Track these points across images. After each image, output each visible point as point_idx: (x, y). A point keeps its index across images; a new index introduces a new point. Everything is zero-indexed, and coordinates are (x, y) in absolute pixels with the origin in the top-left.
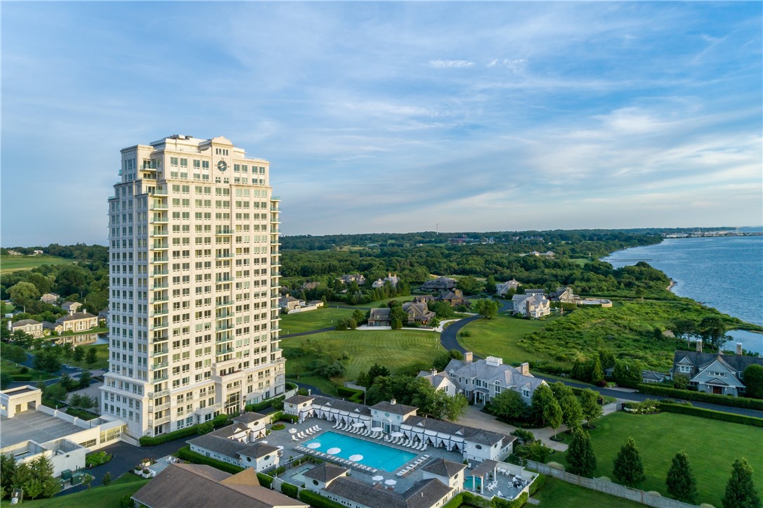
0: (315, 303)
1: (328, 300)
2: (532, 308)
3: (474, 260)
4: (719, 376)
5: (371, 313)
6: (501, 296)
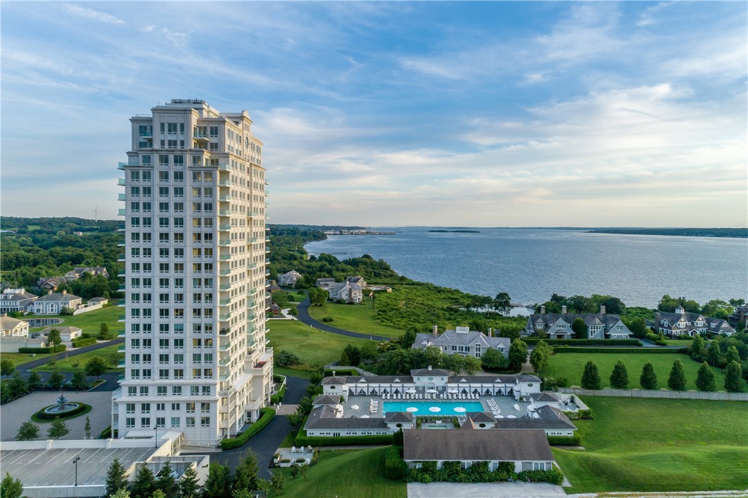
0: (99, 301)
1: (111, 297)
2: (353, 295)
4: (561, 328)
6: (287, 286)
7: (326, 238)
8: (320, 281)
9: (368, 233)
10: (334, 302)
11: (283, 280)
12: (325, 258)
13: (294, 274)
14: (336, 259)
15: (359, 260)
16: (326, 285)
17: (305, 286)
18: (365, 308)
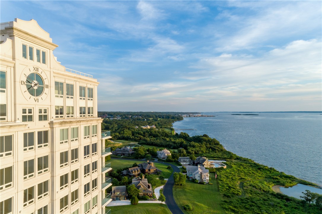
2: (203, 176)
3: (127, 131)
5: (113, 190)
6: (162, 159)
7: (183, 119)
8: (180, 159)
9: (202, 116)
10: (190, 181)
11: (159, 155)
12: (183, 136)
13: (166, 151)
14: (189, 136)
15: (202, 138)
16: (184, 161)
17: (172, 160)
18: (212, 190)
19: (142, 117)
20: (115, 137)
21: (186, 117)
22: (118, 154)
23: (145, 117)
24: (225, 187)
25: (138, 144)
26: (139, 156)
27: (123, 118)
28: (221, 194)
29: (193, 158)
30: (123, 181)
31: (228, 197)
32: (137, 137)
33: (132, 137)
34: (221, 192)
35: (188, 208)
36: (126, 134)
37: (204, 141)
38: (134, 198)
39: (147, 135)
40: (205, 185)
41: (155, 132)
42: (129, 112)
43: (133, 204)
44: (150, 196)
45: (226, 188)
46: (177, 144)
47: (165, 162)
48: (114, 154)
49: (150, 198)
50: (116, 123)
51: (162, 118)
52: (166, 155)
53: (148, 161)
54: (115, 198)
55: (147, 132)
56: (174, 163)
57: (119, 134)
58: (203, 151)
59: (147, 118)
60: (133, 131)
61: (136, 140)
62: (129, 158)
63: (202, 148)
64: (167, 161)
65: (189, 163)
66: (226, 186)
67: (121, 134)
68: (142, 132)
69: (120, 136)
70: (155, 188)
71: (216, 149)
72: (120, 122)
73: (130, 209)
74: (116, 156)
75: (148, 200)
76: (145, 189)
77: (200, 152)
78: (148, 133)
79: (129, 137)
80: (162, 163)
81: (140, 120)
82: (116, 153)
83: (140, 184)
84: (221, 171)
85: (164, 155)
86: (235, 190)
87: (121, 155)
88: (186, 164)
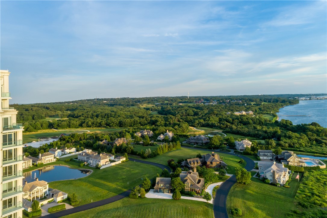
0: (120, 158)
1: (128, 155)
2: (277, 176)
3: (213, 118)
5: (157, 182)
6: (239, 151)
7: (298, 102)
10: (260, 180)
11: (237, 146)
12: (283, 124)
13: (246, 141)
14: (291, 124)
15: (307, 127)
16: (265, 155)
17: (251, 153)
18: (285, 195)
19: (242, 102)
20: (198, 124)
21: (305, 100)
22: (191, 142)
23: (245, 101)
24: (306, 193)
25: (223, 132)
26: (213, 146)
27: (220, 102)
28: (295, 201)
29: (279, 152)
30: (176, 172)
31: (303, 206)
32: (223, 124)
33: (216, 125)
34: (296, 199)
35: (236, 212)
36: (212, 120)
37: (310, 131)
38: (176, 192)
39: (236, 123)
40: (278, 188)
41: (247, 119)
42: (231, 96)
43: (175, 199)
44: (198, 192)
45: (305, 195)
46: (269, 134)
47: (241, 155)
48: (188, 142)
49: (196, 195)
50: (207, 108)
51: (268, 102)
52: (245, 146)
53: (213, 153)
54: (159, 190)
55: (236, 119)
56: (253, 156)
57: (204, 121)
58: (301, 144)
59: (248, 102)
60: (221, 117)
61: (220, 128)
62: (202, 148)
63: (301, 139)
64: (245, 153)
65: (271, 158)
66: (308, 191)
67: (206, 121)
68: (231, 119)
69: (204, 123)
70: (210, 184)
71: (323, 142)
72: (212, 107)
73: (168, 204)
74: (189, 145)
75: (193, 197)
76: (193, 184)
77: (296, 145)
78: (238, 119)
79: (214, 124)
80: (237, 155)
81: (238, 104)
82: (189, 141)
83: (187, 177)
84: (313, 172)
85: (243, 146)
86: (319, 199)
87: (195, 144)
88: (268, 158)
